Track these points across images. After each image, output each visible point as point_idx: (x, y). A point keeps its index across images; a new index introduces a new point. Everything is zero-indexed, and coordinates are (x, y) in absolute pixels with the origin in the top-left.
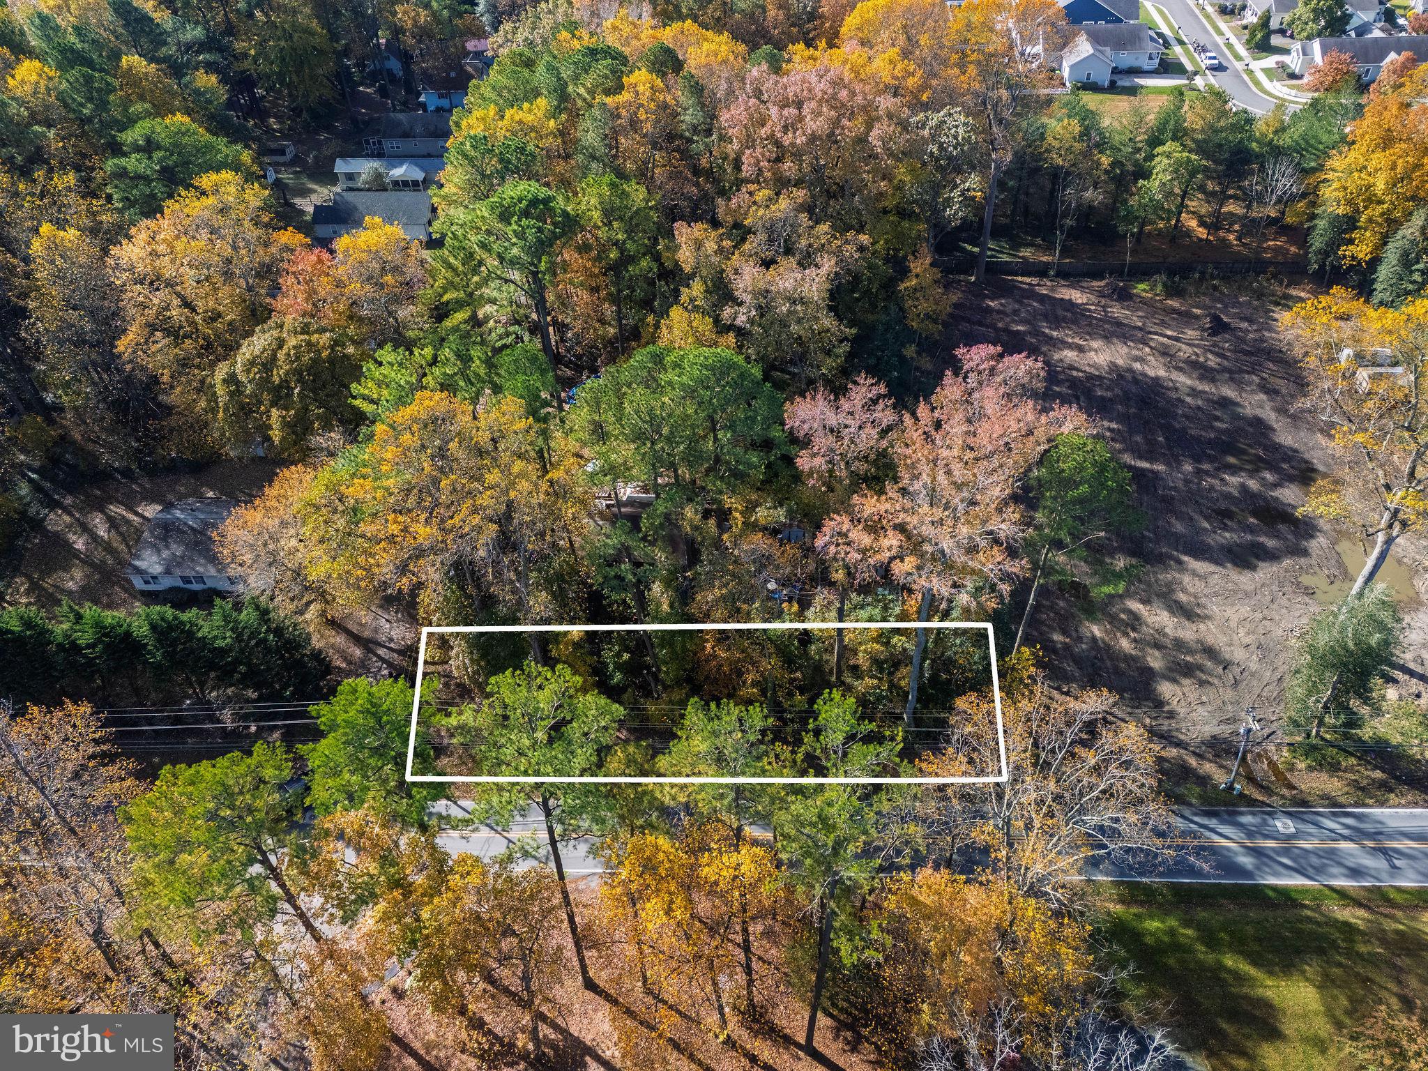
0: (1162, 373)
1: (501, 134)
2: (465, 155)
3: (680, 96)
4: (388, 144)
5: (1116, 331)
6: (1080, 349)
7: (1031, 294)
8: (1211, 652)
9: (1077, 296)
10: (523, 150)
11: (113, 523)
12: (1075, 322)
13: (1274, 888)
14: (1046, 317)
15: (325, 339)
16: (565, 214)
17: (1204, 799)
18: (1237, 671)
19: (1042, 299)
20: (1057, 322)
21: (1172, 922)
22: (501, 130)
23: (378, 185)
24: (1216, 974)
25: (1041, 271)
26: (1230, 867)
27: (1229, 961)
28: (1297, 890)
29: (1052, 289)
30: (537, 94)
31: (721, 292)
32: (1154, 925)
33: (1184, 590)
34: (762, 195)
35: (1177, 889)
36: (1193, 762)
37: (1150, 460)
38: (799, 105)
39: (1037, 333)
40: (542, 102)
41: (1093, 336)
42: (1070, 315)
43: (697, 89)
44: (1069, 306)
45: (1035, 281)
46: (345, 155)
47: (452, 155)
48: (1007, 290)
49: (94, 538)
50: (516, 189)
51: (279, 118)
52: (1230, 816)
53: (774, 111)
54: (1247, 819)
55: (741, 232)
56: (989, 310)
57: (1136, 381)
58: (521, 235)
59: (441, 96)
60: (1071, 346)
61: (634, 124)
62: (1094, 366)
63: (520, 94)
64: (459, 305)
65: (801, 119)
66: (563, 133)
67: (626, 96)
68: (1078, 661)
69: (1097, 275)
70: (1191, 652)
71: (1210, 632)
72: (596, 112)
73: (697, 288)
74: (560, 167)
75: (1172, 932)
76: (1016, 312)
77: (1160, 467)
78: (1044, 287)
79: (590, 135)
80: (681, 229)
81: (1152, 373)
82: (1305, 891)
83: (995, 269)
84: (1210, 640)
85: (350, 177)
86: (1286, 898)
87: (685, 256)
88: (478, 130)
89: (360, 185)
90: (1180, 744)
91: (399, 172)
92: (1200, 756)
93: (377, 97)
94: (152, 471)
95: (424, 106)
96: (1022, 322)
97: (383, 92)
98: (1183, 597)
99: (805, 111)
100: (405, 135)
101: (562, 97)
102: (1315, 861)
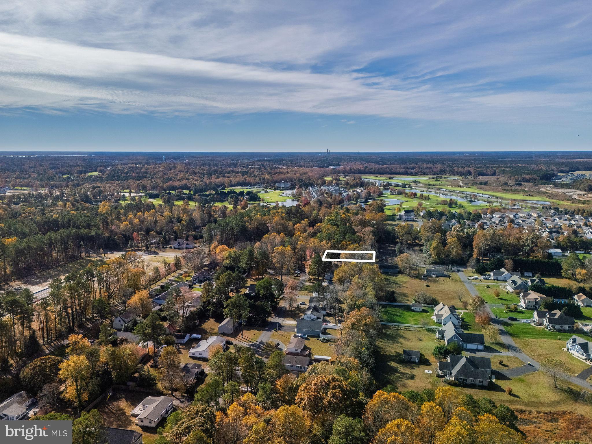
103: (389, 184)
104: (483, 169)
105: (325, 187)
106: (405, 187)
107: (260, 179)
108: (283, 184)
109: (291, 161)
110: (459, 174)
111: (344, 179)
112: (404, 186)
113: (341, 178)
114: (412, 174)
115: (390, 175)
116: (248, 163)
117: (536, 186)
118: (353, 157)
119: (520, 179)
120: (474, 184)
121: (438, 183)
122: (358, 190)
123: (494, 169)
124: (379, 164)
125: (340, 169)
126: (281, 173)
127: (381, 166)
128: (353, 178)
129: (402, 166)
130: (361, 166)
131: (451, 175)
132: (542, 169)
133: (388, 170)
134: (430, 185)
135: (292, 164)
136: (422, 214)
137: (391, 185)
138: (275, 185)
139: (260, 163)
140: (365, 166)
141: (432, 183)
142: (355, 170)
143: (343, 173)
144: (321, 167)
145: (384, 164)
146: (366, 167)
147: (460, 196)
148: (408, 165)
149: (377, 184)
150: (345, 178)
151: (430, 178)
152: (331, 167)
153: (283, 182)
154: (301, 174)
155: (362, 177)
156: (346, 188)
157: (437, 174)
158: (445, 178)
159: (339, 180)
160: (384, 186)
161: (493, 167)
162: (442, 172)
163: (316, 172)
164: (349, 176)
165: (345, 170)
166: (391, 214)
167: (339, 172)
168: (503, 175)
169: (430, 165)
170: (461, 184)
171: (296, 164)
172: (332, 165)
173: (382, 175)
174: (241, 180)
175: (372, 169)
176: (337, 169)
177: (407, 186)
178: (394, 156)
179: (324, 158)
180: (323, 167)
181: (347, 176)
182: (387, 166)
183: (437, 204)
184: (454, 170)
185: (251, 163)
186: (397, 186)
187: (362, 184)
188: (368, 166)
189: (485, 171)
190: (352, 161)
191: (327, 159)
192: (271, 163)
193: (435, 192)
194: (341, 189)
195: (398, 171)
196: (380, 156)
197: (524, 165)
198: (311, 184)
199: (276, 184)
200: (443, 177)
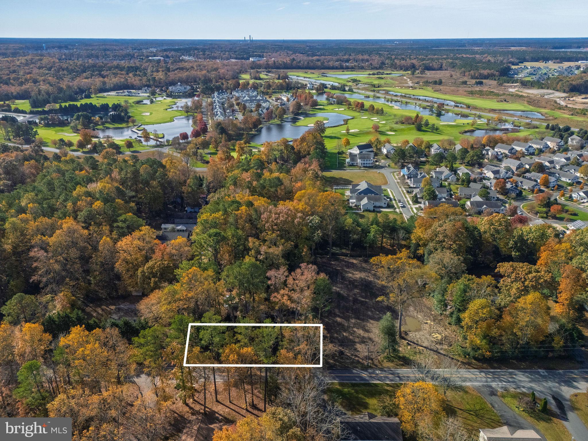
0: (372, 279)
1: (210, 219)
2: (202, 223)
3: (252, 212)
4: (177, 220)
5: (362, 270)
6: (353, 274)
7: (343, 261)
8: (370, 339)
9: (355, 261)
10: (215, 223)
11: (103, 310)
12: (353, 267)
13: (373, 383)
14: (346, 266)
15: (166, 262)
16: (224, 236)
17: (362, 367)
18: (375, 343)
19: (346, 262)
20: (348, 267)
21: (350, 389)
22: (211, 218)
23: (173, 230)
24: (357, 398)
25: (346, 255)
26: (364, 379)
27: (360, 396)
28: (378, 384)
29: (349, 259)
30: (219, 210)
31: (258, 252)
32: (346, 390)
33: (367, 326)
34: (269, 233)
35: (352, 384)
36: (361, 360)
37: (365, 299)
38: (279, 214)
39: (343, 270)
40: (221, 212)
41: (356, 271)
42: (353, 266)
43: (256, 211)
44: (353, 263)
45: (345, 257)
46: (165, 223)
47: (199, 223)
48: (337, 260)
49: (98, 313)
50: (213, 231)
51: (146, 213)
52: (366, 371)
53: (273, 215)
54: (370, 371)
55: (265, 241)
56: (332, 264)
57: (366, 281)
58: (213, 240)
59: (192, 208)
60: (351, 273)
61: (241, 217)
62: (356, 277)
63: (215, 210)
64: (198, 256)
65: (279, 217)
66: (224, 219)
67: (240, 212)
68: (339, 340)
69: (360, 257)
70: (366, 339)
71: (371, 335)
72: (233, 215)
73: (253, 252)
74: (224, 226)
75: (349, 391)
76: (338, 265)
77: (367, 300)
78: (346, 259)
79: (231, 220)
80: (250, 239)
81: (370, 279)
82: (380, 384)
83: (334, 255)
84: (371, 336)
85: (165, 229)
86: (376, 385)
87: (251, 245)
88: (205, 218)
89: (168, 230)
90: (358, 357)
91: (179, 228)
92: (362, 359)
93: (173, 208)
94: (112, 298)
95: (186, 211)
96: (340, 267)
97: (175, 207)
98: (367, 328)
99: (281, 215)
100: (181, 218)
101: (225, 211)
102: (383, 378)
103: (324, 86)
104: (428, 62)
105: (237, 92)
106: (344, 90)
107: (149, 80)
108: (178, 88)
109: (204, 50)
110: (401, 68)
111: (265, 77)
112: (342, 88)
113: (262, 76)
114: (347, 68)
115: (323, 71)
116: (148, 54)
117: (501, 85)
118: (278, 45)
119: (476, 75)
120: (427, 83)
121: (382, 82)
122: (283, 98)
123: (440, 61)
124: (308, 55)
125: (261, 62)
126: (182, 69)
127: (310, 58)
128: (277, 76)
129: (335, 58)
130: (288, 59)
131: (393, 69)
132: (489, 61)
133: (319, 63)
134: (374, 86)
135: (204, 54)
136: (385, 151)
137: (326, 88)
138: (168, 88)
139: (165, 53)
140: (291, 58)
141: (376, 82)
142: (279, 64)
143: (266, 68)
144: (239, 59)
145: (313, 55)
146: (294, 59)
147: (420, 105)
148: (341, 56)
149: (309, 85)
150: (267, 75)
151: (370, 74)
152: (251, 59)
153: (179, 84)
154: (208, 71)
155: (289, 74)
156: (267, 93)
157: (377, 69)
158: (387, 74)
159: (260, 79)
160: (317, 90)
161: (438, 59)
162: (382, 66)
163: (229, 68)
164: (273, 73)
165: (268, 64)
166: (336, 151)
167: (259, 67)
168: (453, 69)
169: (366, 57)
170: (410, 84)
171: (209, 55)
172: (253, 57)
173: (313, 71)
174: (120, 82)
175: (300, 62)
176: (258, 62)
177: (347, 88)
178: (323, 45)
179: (245, 47)
180: (243, 58)
181: (269, 72)
182: (318, 57)
183: (397, 123)
184: (396, 64)
185: (152, 54)
186: (334, 88)
187: (288, 87)
188: (295, 58)
189: (431, 65)
190: (277, 51)
191: (249, 48)
192: (179, 54)
193: (385, 98)
194: (259, 97)
195: (331, 64)
196: (308, 44)
197: (468, 56)
198: (219, 89)
199: (170, 88)
200: (385, 72)
